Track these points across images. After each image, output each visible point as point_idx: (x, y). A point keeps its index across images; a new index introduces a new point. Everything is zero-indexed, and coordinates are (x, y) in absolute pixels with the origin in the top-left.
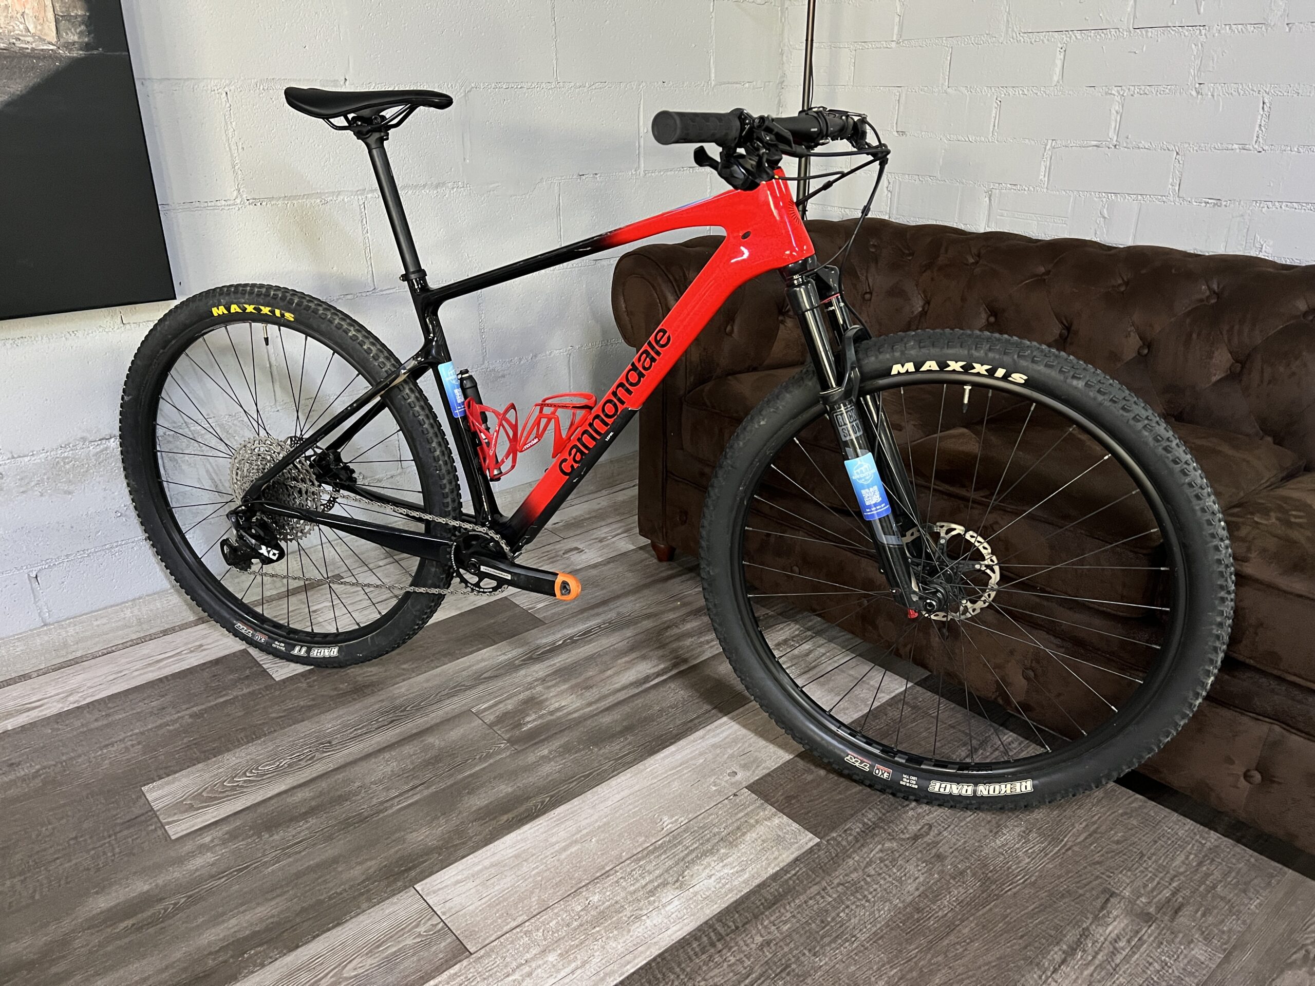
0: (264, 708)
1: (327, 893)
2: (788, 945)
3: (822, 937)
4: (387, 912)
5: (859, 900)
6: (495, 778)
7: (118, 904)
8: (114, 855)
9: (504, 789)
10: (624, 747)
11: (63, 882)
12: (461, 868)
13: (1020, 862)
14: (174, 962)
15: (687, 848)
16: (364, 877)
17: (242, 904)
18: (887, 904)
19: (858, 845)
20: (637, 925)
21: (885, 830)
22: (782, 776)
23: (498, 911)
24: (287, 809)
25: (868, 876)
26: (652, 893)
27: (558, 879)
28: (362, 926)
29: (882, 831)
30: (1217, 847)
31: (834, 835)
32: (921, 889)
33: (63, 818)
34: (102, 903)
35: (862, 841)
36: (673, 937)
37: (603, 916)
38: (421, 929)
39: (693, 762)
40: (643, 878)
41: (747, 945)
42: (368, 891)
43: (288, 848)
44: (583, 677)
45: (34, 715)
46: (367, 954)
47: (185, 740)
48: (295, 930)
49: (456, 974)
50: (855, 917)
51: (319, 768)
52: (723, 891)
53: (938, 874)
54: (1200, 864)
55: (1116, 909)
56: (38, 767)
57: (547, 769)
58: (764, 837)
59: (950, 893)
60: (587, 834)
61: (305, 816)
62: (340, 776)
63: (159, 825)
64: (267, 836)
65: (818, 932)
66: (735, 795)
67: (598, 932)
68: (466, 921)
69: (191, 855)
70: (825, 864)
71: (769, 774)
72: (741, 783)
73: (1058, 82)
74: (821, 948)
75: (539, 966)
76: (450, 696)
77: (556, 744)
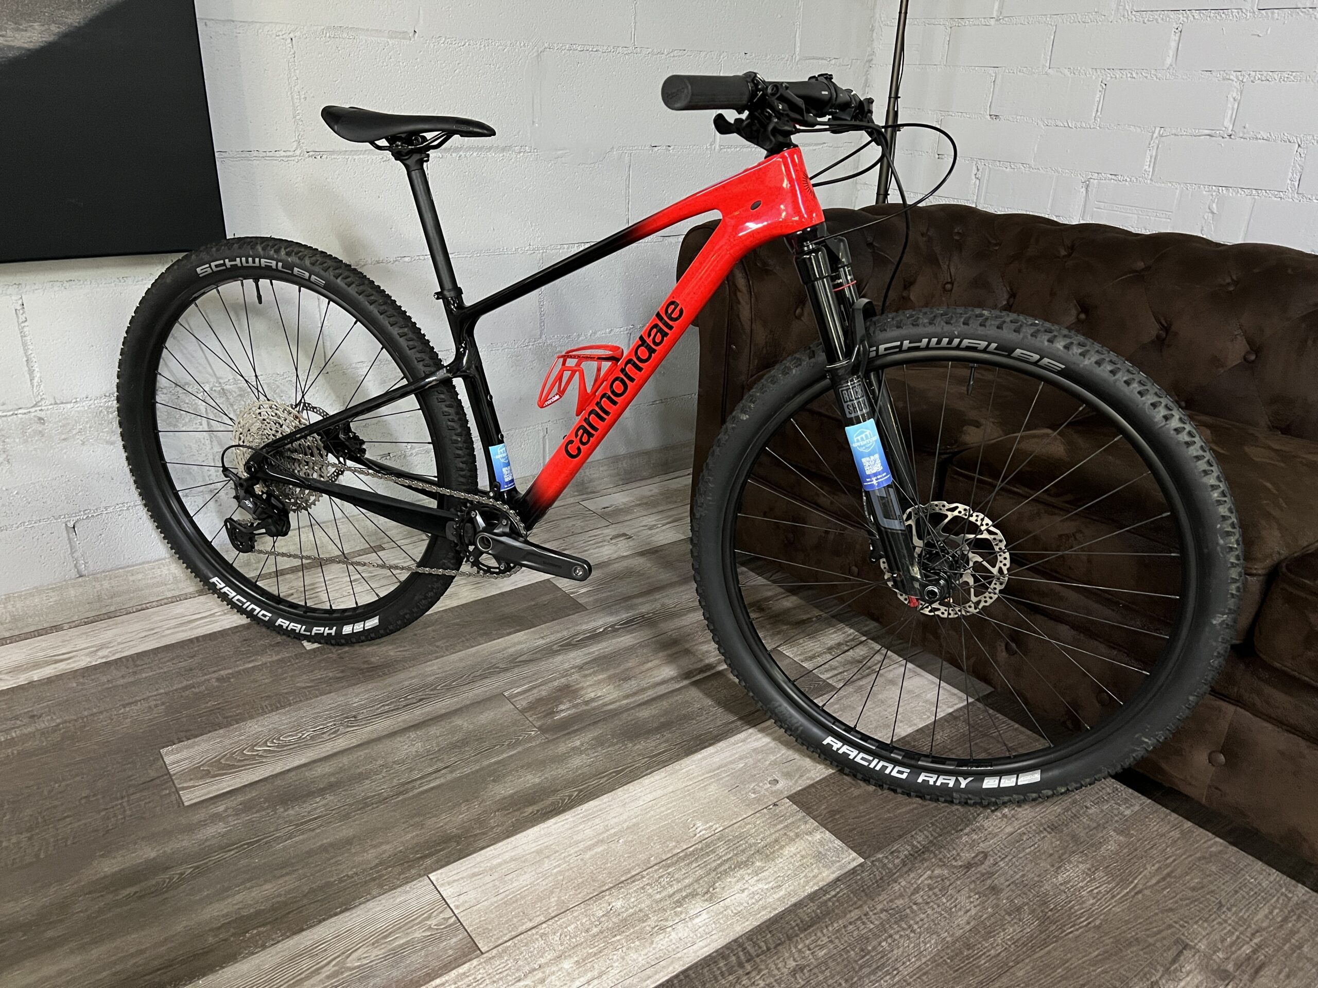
0: (292, 676)
1: (338, 874)
2: (823, 972)
3: (861, 967)
4: (398, 900)
5: (904, 929)
6: (522, 767)
7: (123, 869)
8: (124, 818)
9: (530, 779)
10: (660, 744)
11: (69, 842)
12: (478, 860)
13: (1084, 902)
14: (173, 936)
15: (721, 857)
16: (377, 861)
17: (249, 880)
18: (934, 936)
19: (905, 869)
20: (661, 936)
21: (935, 856)
22: (827, 789)
23: (514, 909)
24: (305, 783)
25: (915, 904)
26: (679, 903)
27: (580, 880)
28: (371, 913)
29: (932, 856)
30: (1304, 902)
31: (881, 856)
32: (972, 924)
33: (77, 775)
34: (108, 867)
35: (910, 866)
36: (699, 953)
37: (624, 924)
38: (433, 922)
39: (733, 766)
40: (671, 886)
41: (778, 969)
42: (381, 876)
43: (302, 824)
44: (622, 667)
45: (62, 667)
46: (373, 944)
47: (209, 705)
48: (301, 912)
49: (464, 973)
50: (899, 948)
51: (341, 743)
52: (756, 907)
53: (992, 907)
54: (1285, 920)
55: (1189, 963)
56: (58, 721)
57: (577, 762)
58: (803, 853)
59: (1004, 930)
60: (615, 834)
61: (322, 792)
62: (362, 753)
63: (174, 790)
64: (282, 810)
65: (856, 962)
66: (775, 805)
67: (619, 941)
68: (480, 917)
69: (203, 824)
70: (868, 887)
71: (812, 786)
72: (782, 792)
73: (1171, 65)
74: (859, 979)
75: (553, 973)
76: (483, 677)
77: (589, 735)
